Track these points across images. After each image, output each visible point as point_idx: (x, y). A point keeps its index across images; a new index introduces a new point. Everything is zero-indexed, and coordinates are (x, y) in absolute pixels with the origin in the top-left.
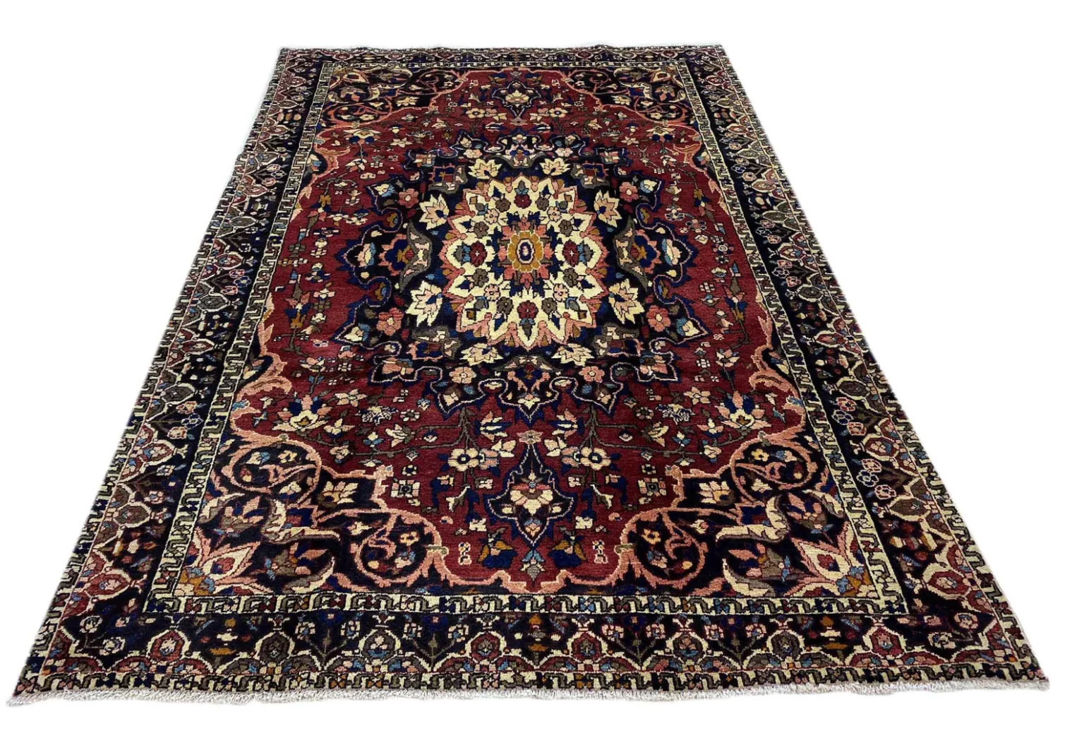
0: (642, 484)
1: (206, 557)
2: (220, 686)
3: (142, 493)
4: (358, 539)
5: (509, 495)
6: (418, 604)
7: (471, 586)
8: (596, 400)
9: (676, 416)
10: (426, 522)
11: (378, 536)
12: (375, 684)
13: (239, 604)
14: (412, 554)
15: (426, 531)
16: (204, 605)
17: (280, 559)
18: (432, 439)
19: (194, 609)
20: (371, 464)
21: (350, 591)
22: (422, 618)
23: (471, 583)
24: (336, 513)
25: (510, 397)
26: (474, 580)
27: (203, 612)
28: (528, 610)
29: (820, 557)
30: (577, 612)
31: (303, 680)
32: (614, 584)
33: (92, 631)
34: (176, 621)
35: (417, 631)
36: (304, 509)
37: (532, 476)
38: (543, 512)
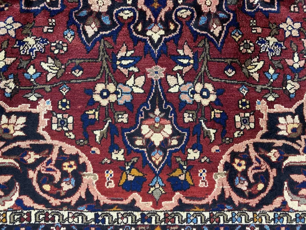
0: (238, 119)
4: (33, 166)
5: (140, 130)
6: (80, 217)
7: (115, 205)
8: (209, 32)
9: (271, 50)
10: (80, 153)
11: (48, 164)
14: (73, 179)
15: (81, 161)
18: (78, 73)
20: (33, 98)
21: (33, 208)
22: (84, 228)
23: (115, 202)
24: (14, 145)
25: (140, 27)
26: (117, 200)
28: (153, 223)
30: (185, 224)
32: (210, 203)
37: (157, 112)
38: (165, 142)
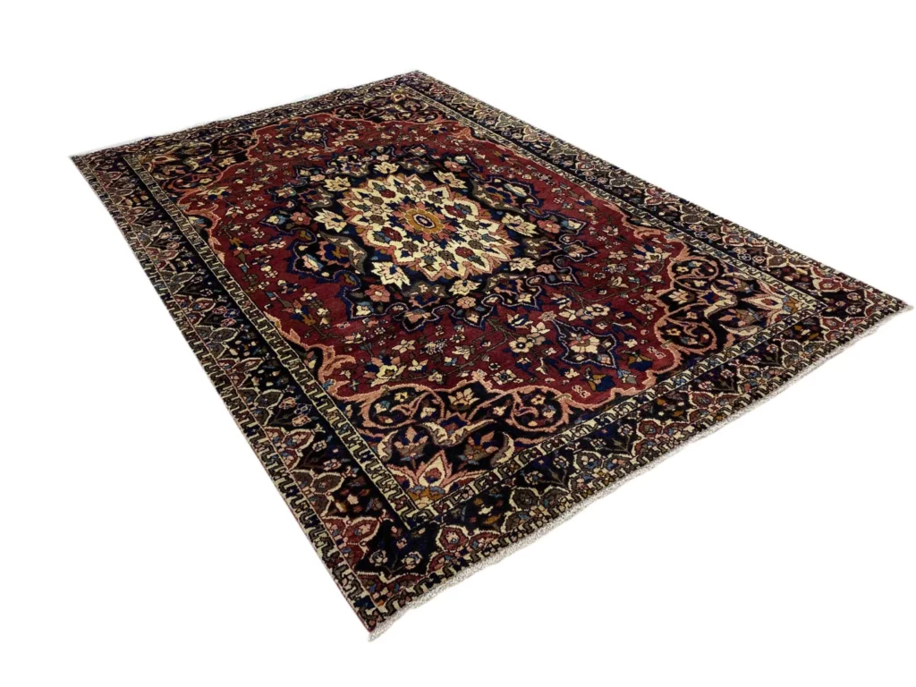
0: (639, 310)
1: (415, 478)
2: (514, 538)
3: (319, 467)
4: (506, 416)
5: (572, 351)
6: (584, 429)
7: (605, 405)
8: (563, 281)
9: (618, 270)
10: (538, 387)
11: (517, 408)
12: (609, 481)
13: (471, 489)
14: (550, 406)
15: (544, 391)
16: (448, 503)
17: (468, 451)
18: (488, 344)
19: (443, 508)
20: (465, 375)
21: (535, 444)
22: (595, 434)
23: (602, 403)
24: (475, 410)
25: (510, 301)
26: (603, 401)
27: (452, 507)
28: (651, 399)
29: (762, 301)
30: (677, 386)
31: (565, 503)
32: (681, 363)
33: (385, 560)
34: (440, 521)
35: (601, 443)
36: (450, 419)
37: (574, 335)
38: (600, 348)
